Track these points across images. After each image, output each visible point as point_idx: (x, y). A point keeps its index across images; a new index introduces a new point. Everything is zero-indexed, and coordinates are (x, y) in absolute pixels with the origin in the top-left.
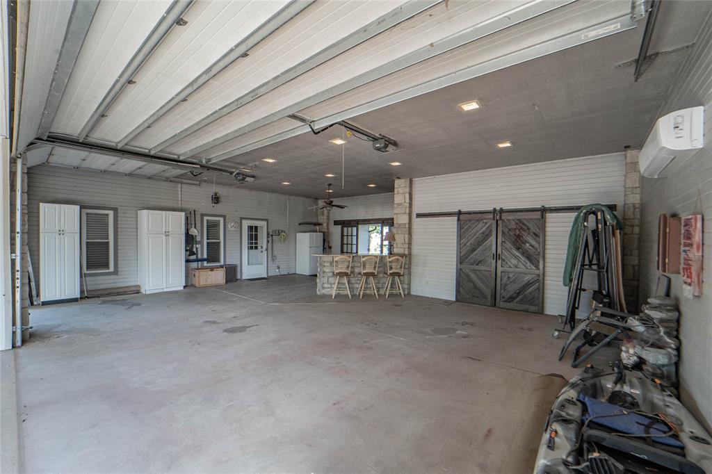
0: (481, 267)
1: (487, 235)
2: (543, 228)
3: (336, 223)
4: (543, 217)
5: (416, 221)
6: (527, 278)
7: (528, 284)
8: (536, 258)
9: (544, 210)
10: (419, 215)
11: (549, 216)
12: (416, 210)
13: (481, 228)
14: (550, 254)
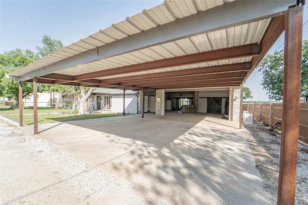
0: (211, 107)
1: (212, 101)
2: (221, 100)
3: (174, 98)
4: (221, 99)
5: (199, 98)
6: (219, 108)
7: (219, 109)
8: (220, 105)
9: (222, 98)
10: (200, 98)
11: (222, 99)
12: (199, 96)
13: (211, 100)
14: (222, 104)
